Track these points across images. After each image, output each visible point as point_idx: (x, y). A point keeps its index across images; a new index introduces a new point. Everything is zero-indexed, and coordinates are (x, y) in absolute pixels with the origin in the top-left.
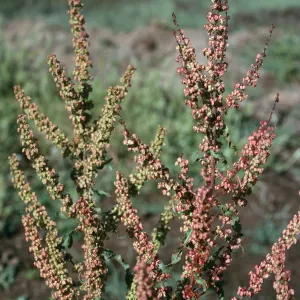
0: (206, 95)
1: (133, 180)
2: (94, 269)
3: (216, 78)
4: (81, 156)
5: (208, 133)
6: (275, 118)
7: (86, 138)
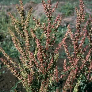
0: (48, 10)
1: (34, 30)
2: (28, 46)
3: (49, 7)
4: (23, 26)
5: (49, 17)
6: (65, 25)
7: (24, 22)
